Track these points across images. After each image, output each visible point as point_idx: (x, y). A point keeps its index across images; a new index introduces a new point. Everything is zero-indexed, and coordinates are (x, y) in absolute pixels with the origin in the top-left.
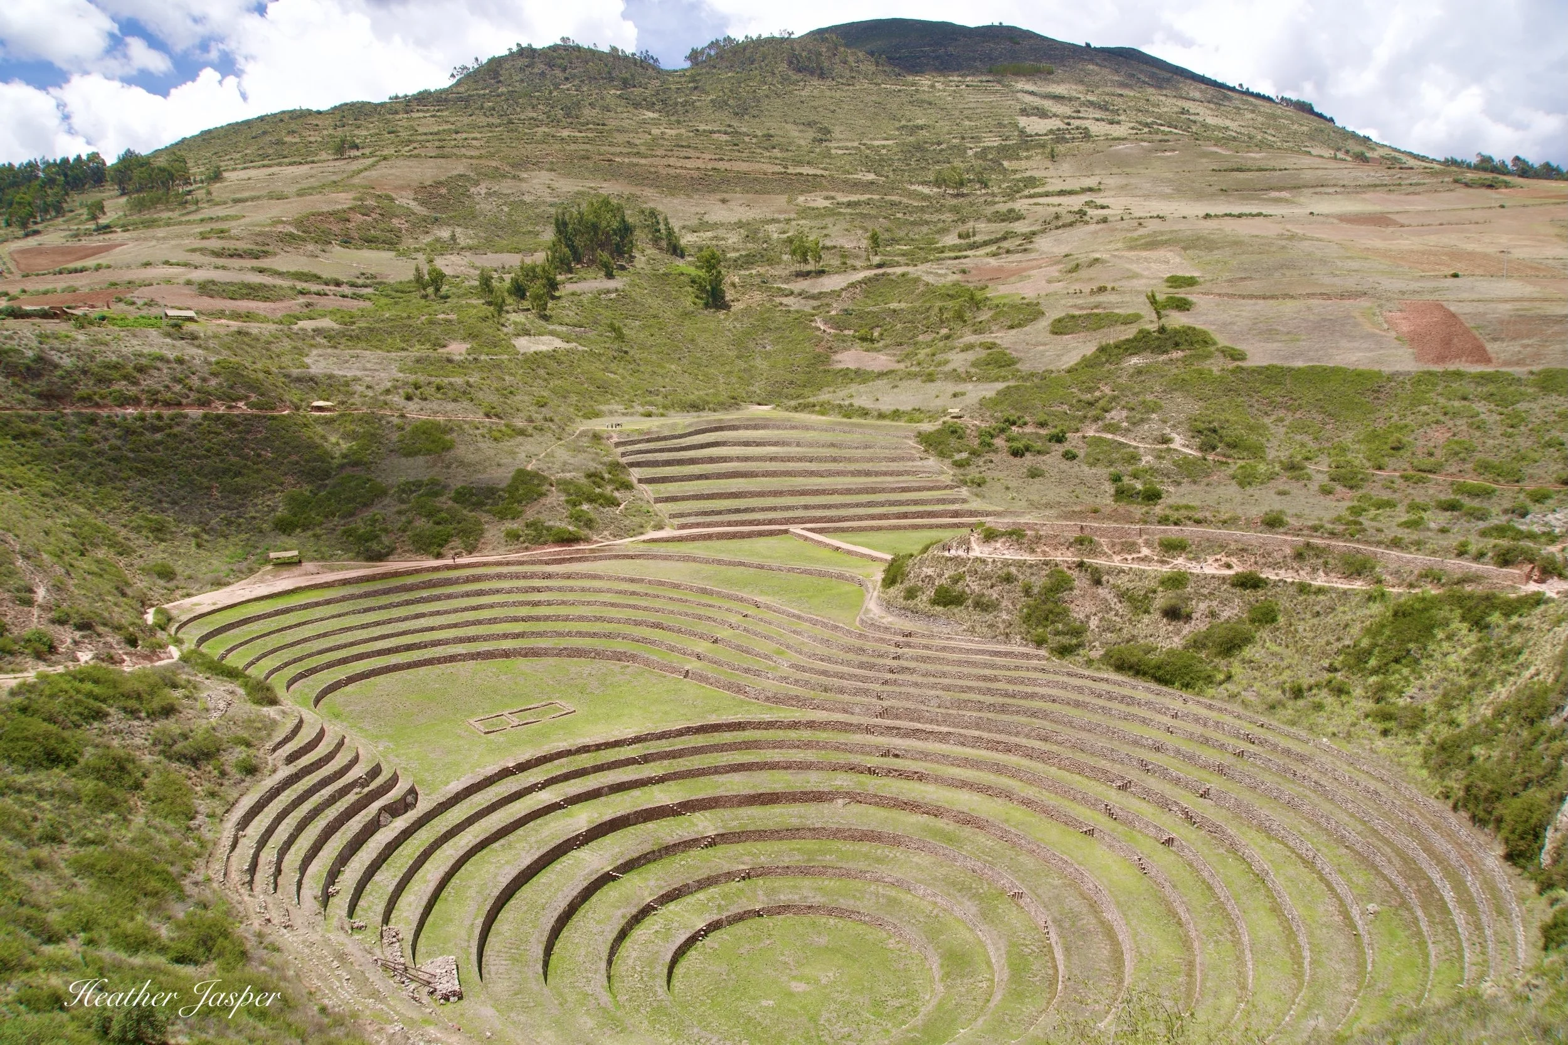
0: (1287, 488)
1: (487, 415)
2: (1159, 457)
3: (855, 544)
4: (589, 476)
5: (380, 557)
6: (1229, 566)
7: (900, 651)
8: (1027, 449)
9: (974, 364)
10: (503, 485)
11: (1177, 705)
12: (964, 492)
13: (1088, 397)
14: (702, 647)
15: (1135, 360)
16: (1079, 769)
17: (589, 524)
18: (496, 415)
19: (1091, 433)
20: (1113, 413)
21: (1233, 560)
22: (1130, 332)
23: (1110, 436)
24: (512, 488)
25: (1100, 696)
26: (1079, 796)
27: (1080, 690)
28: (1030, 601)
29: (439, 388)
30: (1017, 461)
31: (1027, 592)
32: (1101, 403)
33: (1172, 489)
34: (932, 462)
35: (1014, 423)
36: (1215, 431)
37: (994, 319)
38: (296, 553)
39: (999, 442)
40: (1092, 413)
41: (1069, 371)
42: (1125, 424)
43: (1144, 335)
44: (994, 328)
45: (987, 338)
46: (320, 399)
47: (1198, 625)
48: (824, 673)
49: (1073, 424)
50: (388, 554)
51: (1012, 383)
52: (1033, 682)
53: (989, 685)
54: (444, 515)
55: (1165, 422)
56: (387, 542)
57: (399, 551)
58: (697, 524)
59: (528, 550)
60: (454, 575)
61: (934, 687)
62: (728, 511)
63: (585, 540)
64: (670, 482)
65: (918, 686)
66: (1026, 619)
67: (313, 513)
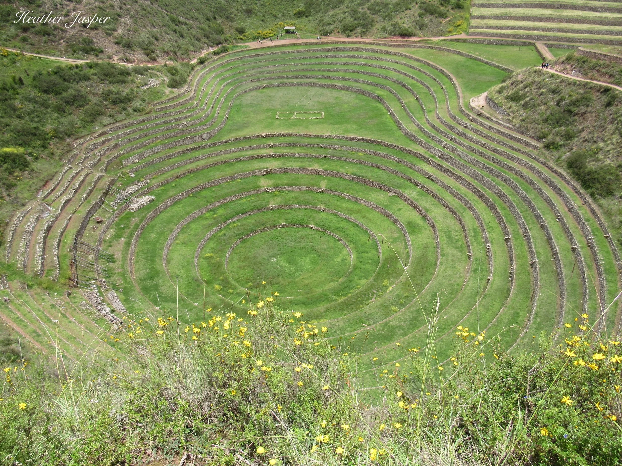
5: (326, 34)
7: (470, 124)
11: (578, 203)
14: (408, 100)
17: (422, 27)
25: (546, 182)
27: (539, 173)
28: (556, 109)
31: (559, 103)
38: (296, 28)
50: (330, 33)
53: (496, 156)
56: (332, 27)
57: (335, 32)
58: (481, 34)
59: (385, 38)
60: (348, 46)
61: (469, 148)
62: (507, 28)
63: (415, 35)
64: (493, 7)
65: (463, 146)
66: (545, 121)
67: (312, 10)
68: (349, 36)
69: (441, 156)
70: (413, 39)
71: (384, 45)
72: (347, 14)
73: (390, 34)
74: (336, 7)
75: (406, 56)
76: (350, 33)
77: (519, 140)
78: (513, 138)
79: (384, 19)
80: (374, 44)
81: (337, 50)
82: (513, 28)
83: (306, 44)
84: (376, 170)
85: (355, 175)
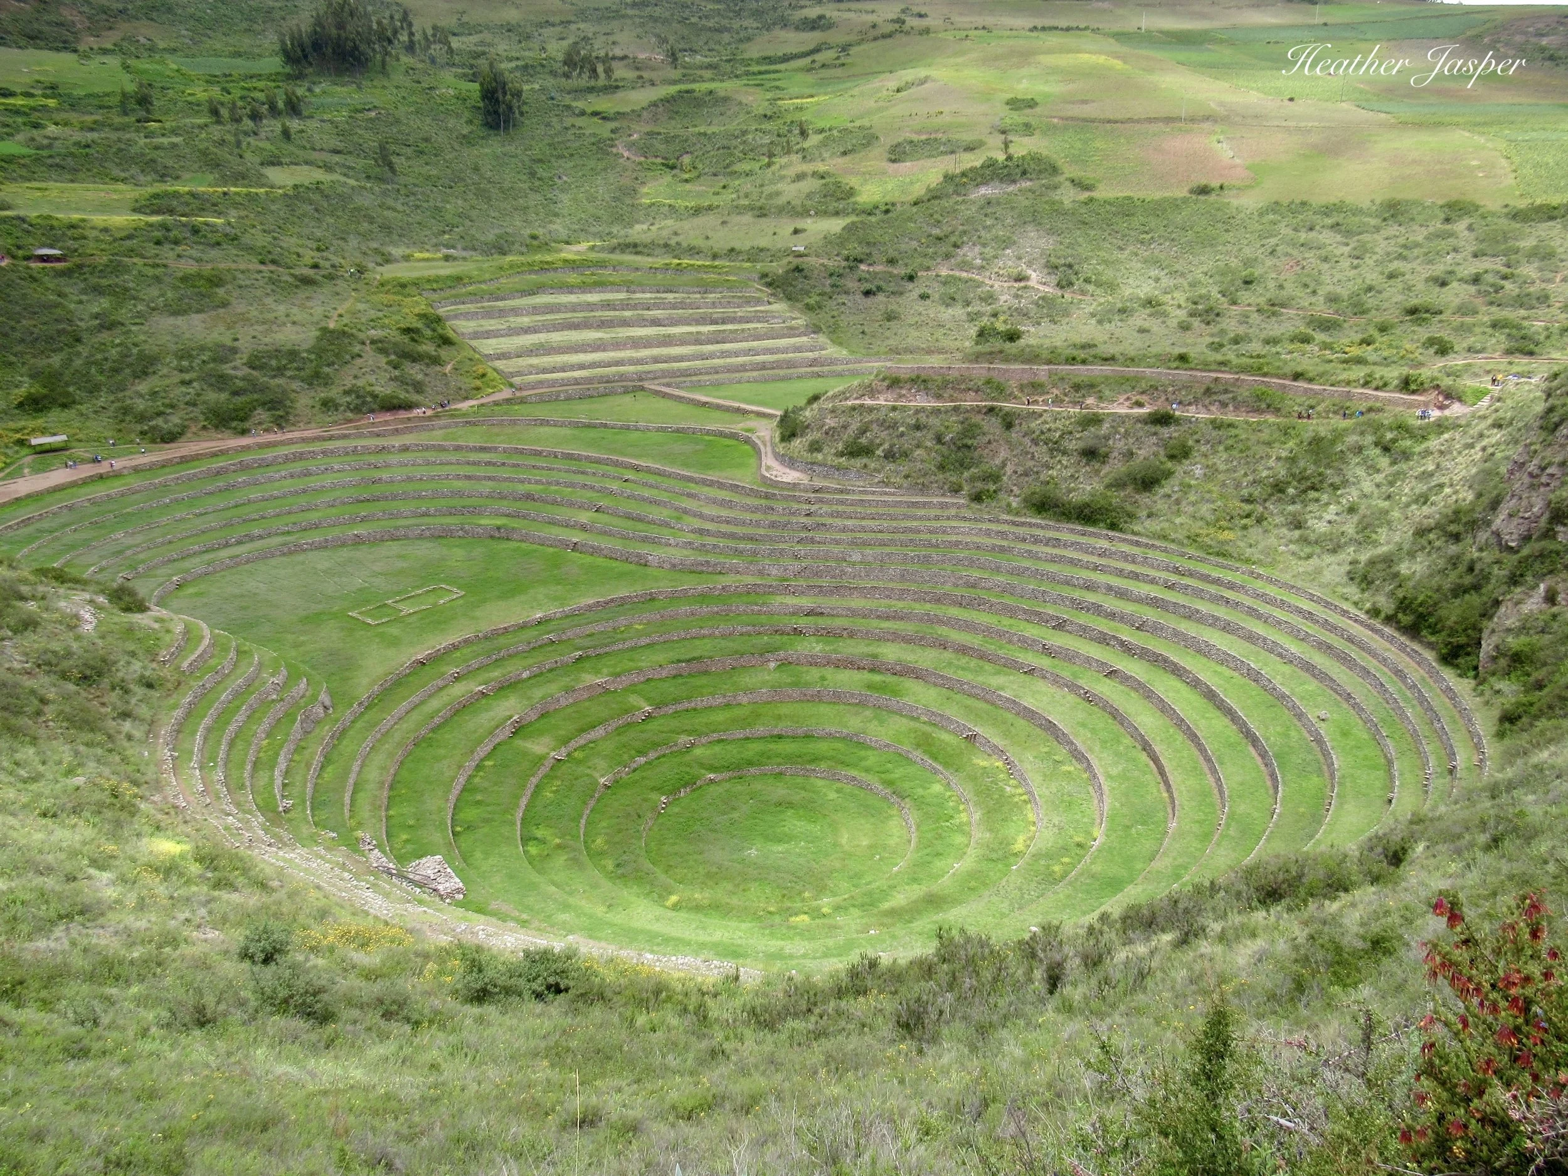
0: (1146, 325)
1: (262, 263)
2: (1016, 296)
3: (725, 398)
4: (408, 331)
5: (170, 438)
6: (1140, 404)
7: (813, 508)
8: (879, 289)
9: (809, 196)
10: (305, 346)
11: (1104, 544)
12: (822, 339)
13: (936, 232)
14: (584, 517)
15: (983, 191)
16: (1012, 612)
17: (418, 387)
18: (273, 262)
19: (944, 272)
20: (965, 249)
21: (1143, 398)
22: (973, 161)
23: (964, 275)
24: (319, 351)
25: (1024, 540)
26: (1015, 639)
27: (1002, 535)
28: (944, 449)
29: (195, 231)
30: (870, 301)
31: (939, 439)
32: (953, 239)
33: (1032, 330)
34: (780, 307)
35: (861, 261)
36: (1070, 266)
37: (824, 144)
38: (64, 437)
39: (851, 284)
40: (944, 248)
41: (915, 204)
42: (978, 261)
43: (991, 164)
44: (826, 155)
45: (822, 168)
46: (43, 246)
47: (1115, 467)
48: (733, 536)
49: (927, 262)
50: (181, 434)
51: (853, 218)
52: (955, 530)
53: (911, 536)
54: (240, 384)
55: (1020, 258)
56: (175, 420)
57: (194, 429)
58: (541, 383)
59: (350, 421)
60: (269, 454)
61: (853, 543)
62: (572, 367)
63: (416, 405)
64: (496, 337)
65: (838, 542)
66: (942, 467)
67: (71, 389)
68: (244, 432)
69: (802, 573)
70: (417, 412)
71: (361, 436)
72: (195, 384)
73: (357, 410)
74: (146, 374)
75: (442, 449)
76: (247, 425)
77: (925, 505)
78: (915, 505)
79: (310, 384)
80: (331, 438)
81: (244, 467)
82: (582, 367)
83: (136, 470)
84: (697, 642)
85: (679, 661)
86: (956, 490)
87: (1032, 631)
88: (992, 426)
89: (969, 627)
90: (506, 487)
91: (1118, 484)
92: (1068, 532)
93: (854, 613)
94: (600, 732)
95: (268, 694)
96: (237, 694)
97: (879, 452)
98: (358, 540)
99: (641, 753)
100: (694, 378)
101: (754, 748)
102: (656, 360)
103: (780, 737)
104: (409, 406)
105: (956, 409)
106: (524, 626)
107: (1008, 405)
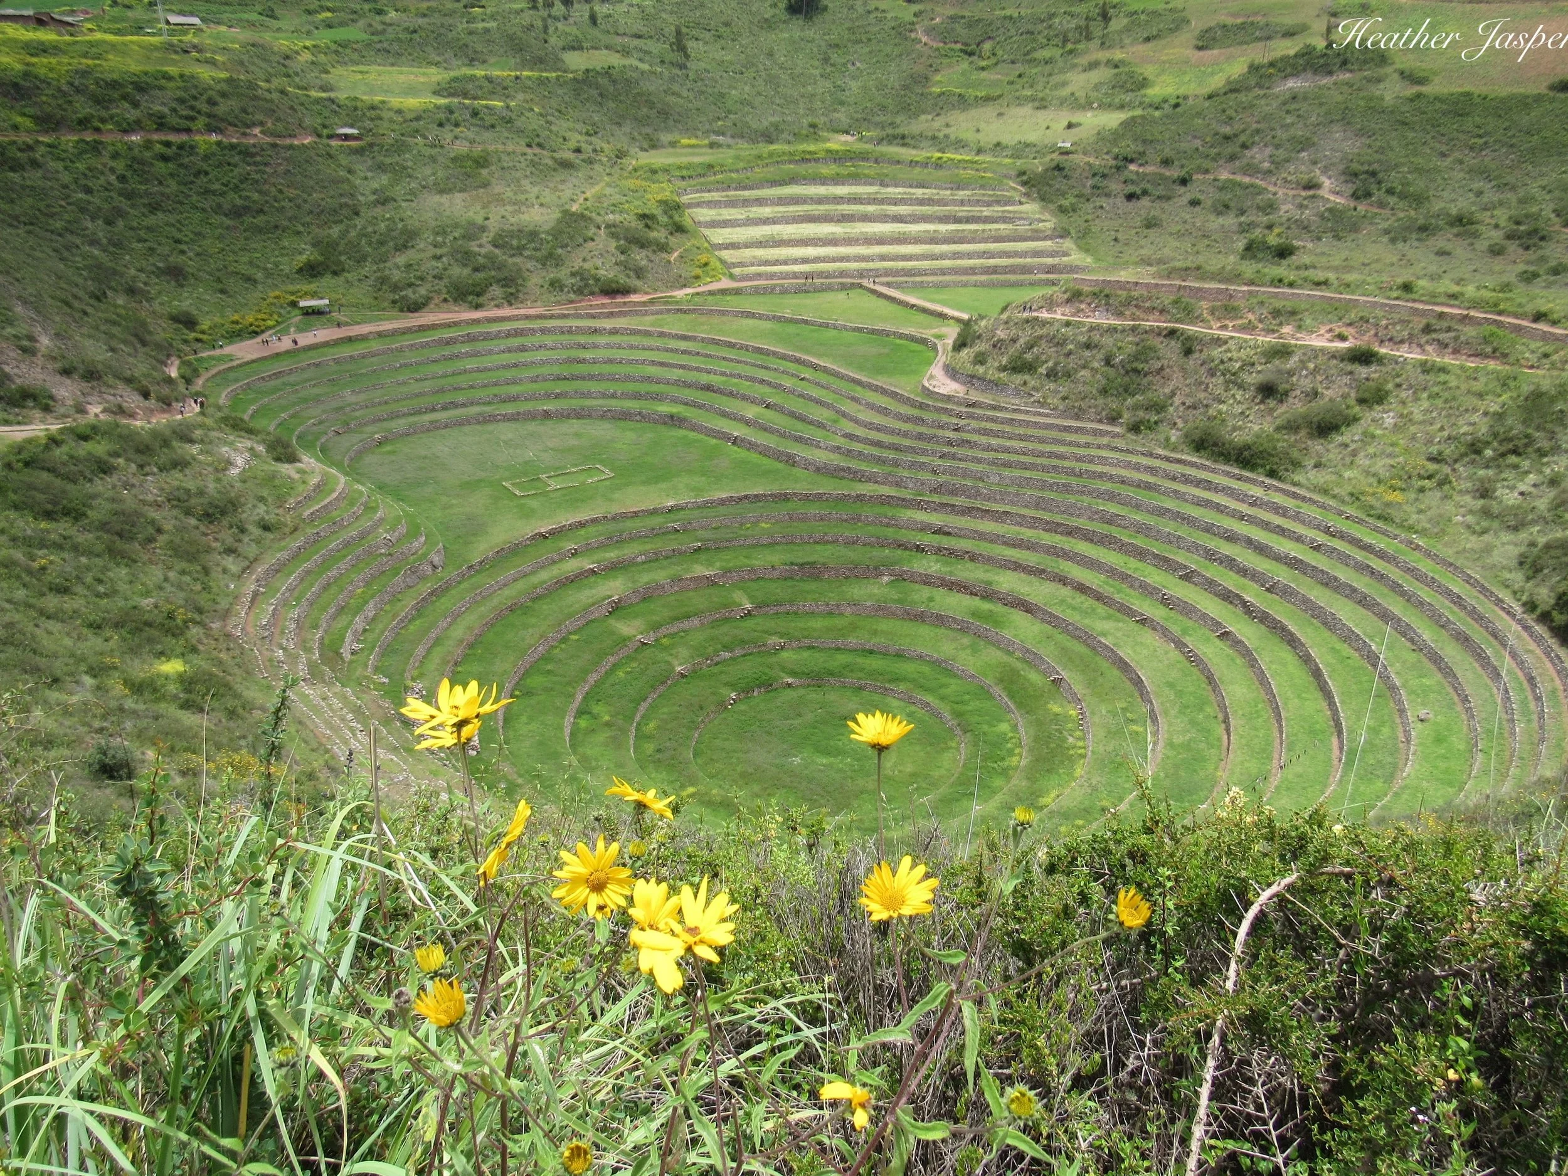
0: (1448, 247)
1: (529, 146)
2: (1301, 206)
3: (932, 301)
4: (644, 216)
5: (415, 307)
6: (1342, 338)
7: (962, 423)
8: (1145, 192)
9: (1097, 87)
10: (546, 227)
11: (1257, 492)
12: (1068, 244)
13: (1227, 130)
14: (751, 412)
15: (1291, 83)
16: (1141, 554)
17: (639, 273)
18: (540, 145)
19: (1224, 176)
20: (1255, 150)
21: (1346, 331)
22: (1288, 48)
23: (1247, 180)
24: (556, 233)
25: (1174, 479)
26: (1137, 584)
27: (1152, 470)
28: (1111, 372)
29: (475, 114)
30: (1131, 205)
31: (1108, 362)
32: (1243, 138)
33: (1310, 245)
34: (1031, 208)
35: (1132, 161)
36: (1373, 174)
37: (1127, 29)
38: (327, 302)
39: (1114, 186)
40: (1230, 149)
41: (1210, 97)
42: (1266, 165)
43: (1307, 53)
44: (1127, 41)
45: (1118, 55)
46: (346, 125)
47: (1295, 407)
48: (878, 444)
49: (1207, 164)
50: (425, 305)
51: (1138, 112)
52: (1103, 461)
53: (1056, 462)
54: (481, 260)
55: (1315, 163)
56: (423, 291)
57: (436, 301)
58: (759, 276)
59: (572, 302)
60: (494, 328)
61: (993, 463)
62: (795, 261)
63: (635, 291)
64: (733, 226)
65: (979, 461)
66: (1104, 391)
67: (343, 258)
68: (477, 307)
69: (938, 489)
70: (634, 298)
71: (578, 316)
72: (444, 259)
73: (579, 291)
74: (406, 247)
75: (647, 334)
76: (481, 300)
77: (1077, 430)
78: (1067, 429)
79: (544, 265)
80: (552, 317)
81: (471, 339)
82: (805, 261)
83: (380, 335)
84: (818, 547)
85: (792, 564)
86: (1113, 419)
87: (1155, 577)
88: (1170, 351)
89: (1093, 564)
90: (692, 376)
91: (1291, 427)
92: (1222, 475)
93: (980, 536)
94: (695, 621)
95: (378, 548)
96: (347, 544)
97: (1043, 370)
98: (547, 415)
99: (726, 648)
100: (918, 279)
101: (842, 658)
102: (883, 258)
103: (871, 652)
104: (626, 291)
105: (1134, 329)
106: (653, 512)
107: (1192, 329)
